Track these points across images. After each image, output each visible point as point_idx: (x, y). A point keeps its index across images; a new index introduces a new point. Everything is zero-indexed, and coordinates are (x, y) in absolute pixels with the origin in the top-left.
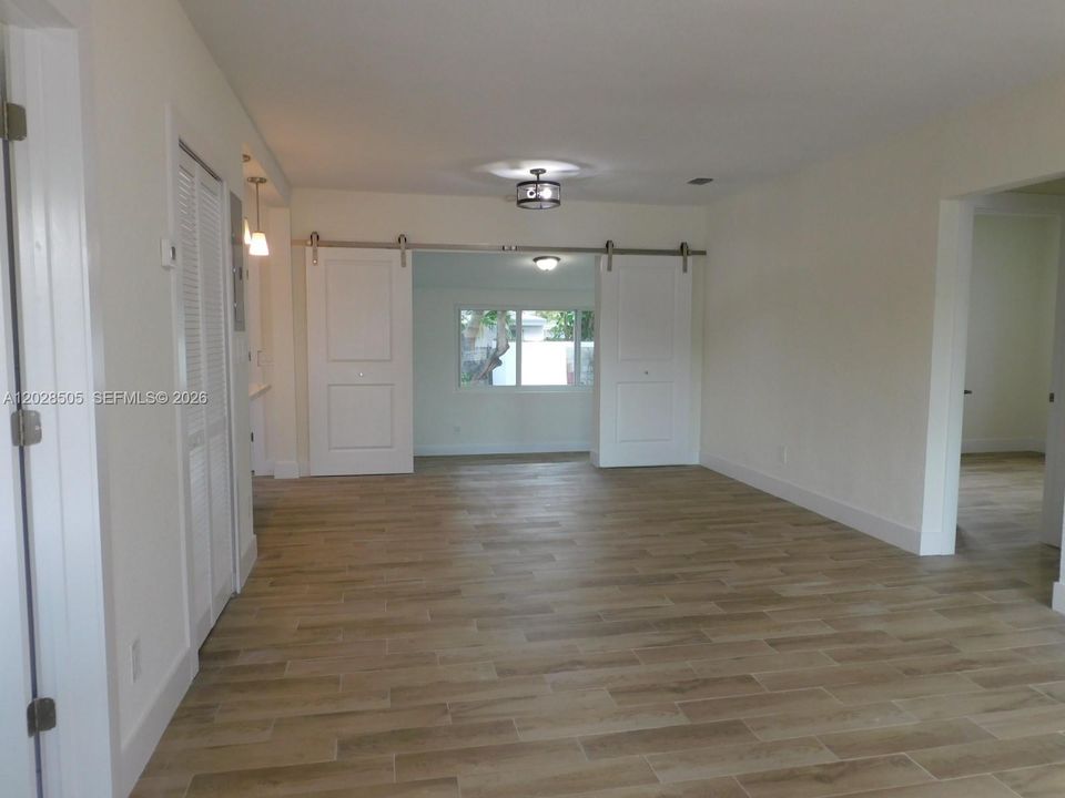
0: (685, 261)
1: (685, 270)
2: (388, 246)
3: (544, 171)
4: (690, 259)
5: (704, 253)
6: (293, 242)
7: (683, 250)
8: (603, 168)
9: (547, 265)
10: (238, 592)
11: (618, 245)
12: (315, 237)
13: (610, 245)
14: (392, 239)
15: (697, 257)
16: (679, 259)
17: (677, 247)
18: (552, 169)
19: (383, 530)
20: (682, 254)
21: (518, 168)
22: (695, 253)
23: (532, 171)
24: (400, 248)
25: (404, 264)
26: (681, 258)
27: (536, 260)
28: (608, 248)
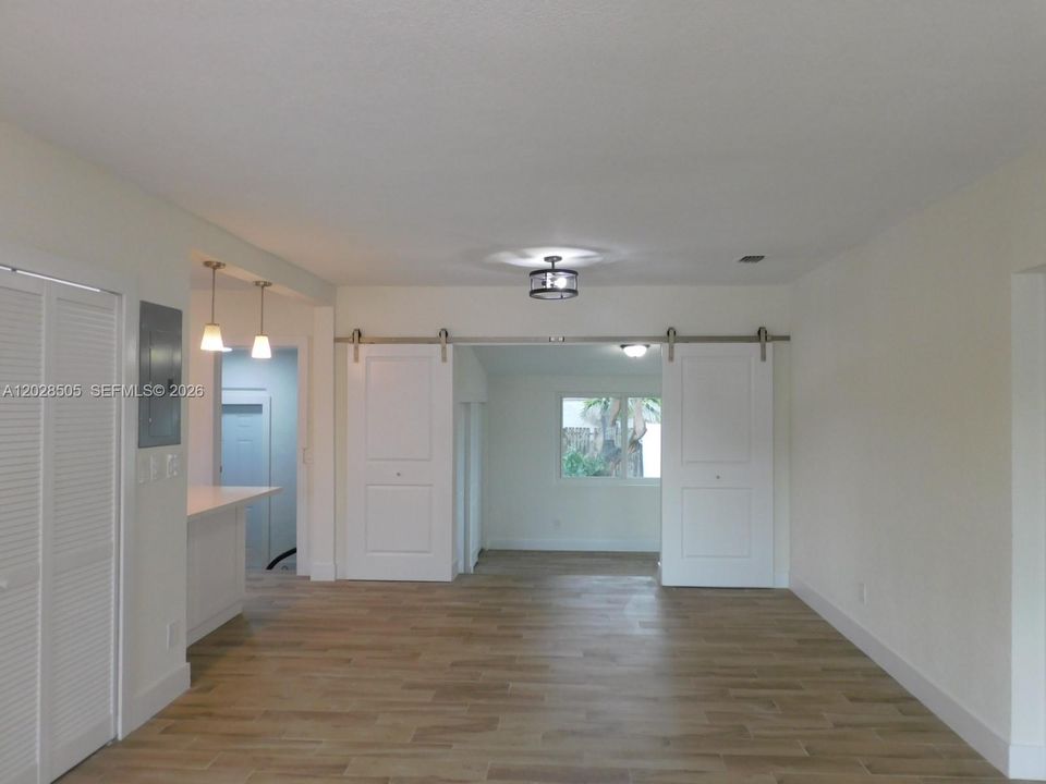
0: (763, 348)
1: (764, 358)
2: (430, 341)
3: (559, 259)
4: (769, 346)
5: (787, 338)
6: (337, 340)
7: (761, 336)
8: (623, 252)
9: (636, 351)
10: (120, 738)
11: (681, 332)
12: (356, 335)
13: (671, 333)
14: (433, 334)
15: (777, 343)
16: (756, 346)
17: (754, 333)
18: (569, 257)
19: (349, 661)
20: (759, 340)
21: (525, 256)
22: (775, 338)
23: (547, 259)
24: (439, 343)
25: (444, 359)
26: (759, 344)
27: (623, 346)
28: (671, 336)
